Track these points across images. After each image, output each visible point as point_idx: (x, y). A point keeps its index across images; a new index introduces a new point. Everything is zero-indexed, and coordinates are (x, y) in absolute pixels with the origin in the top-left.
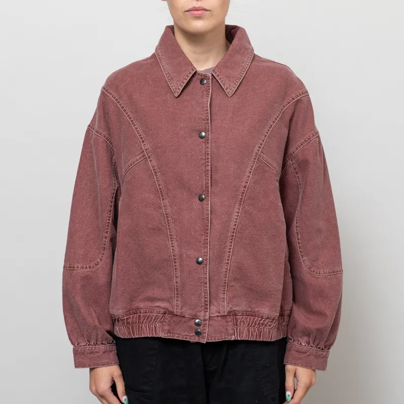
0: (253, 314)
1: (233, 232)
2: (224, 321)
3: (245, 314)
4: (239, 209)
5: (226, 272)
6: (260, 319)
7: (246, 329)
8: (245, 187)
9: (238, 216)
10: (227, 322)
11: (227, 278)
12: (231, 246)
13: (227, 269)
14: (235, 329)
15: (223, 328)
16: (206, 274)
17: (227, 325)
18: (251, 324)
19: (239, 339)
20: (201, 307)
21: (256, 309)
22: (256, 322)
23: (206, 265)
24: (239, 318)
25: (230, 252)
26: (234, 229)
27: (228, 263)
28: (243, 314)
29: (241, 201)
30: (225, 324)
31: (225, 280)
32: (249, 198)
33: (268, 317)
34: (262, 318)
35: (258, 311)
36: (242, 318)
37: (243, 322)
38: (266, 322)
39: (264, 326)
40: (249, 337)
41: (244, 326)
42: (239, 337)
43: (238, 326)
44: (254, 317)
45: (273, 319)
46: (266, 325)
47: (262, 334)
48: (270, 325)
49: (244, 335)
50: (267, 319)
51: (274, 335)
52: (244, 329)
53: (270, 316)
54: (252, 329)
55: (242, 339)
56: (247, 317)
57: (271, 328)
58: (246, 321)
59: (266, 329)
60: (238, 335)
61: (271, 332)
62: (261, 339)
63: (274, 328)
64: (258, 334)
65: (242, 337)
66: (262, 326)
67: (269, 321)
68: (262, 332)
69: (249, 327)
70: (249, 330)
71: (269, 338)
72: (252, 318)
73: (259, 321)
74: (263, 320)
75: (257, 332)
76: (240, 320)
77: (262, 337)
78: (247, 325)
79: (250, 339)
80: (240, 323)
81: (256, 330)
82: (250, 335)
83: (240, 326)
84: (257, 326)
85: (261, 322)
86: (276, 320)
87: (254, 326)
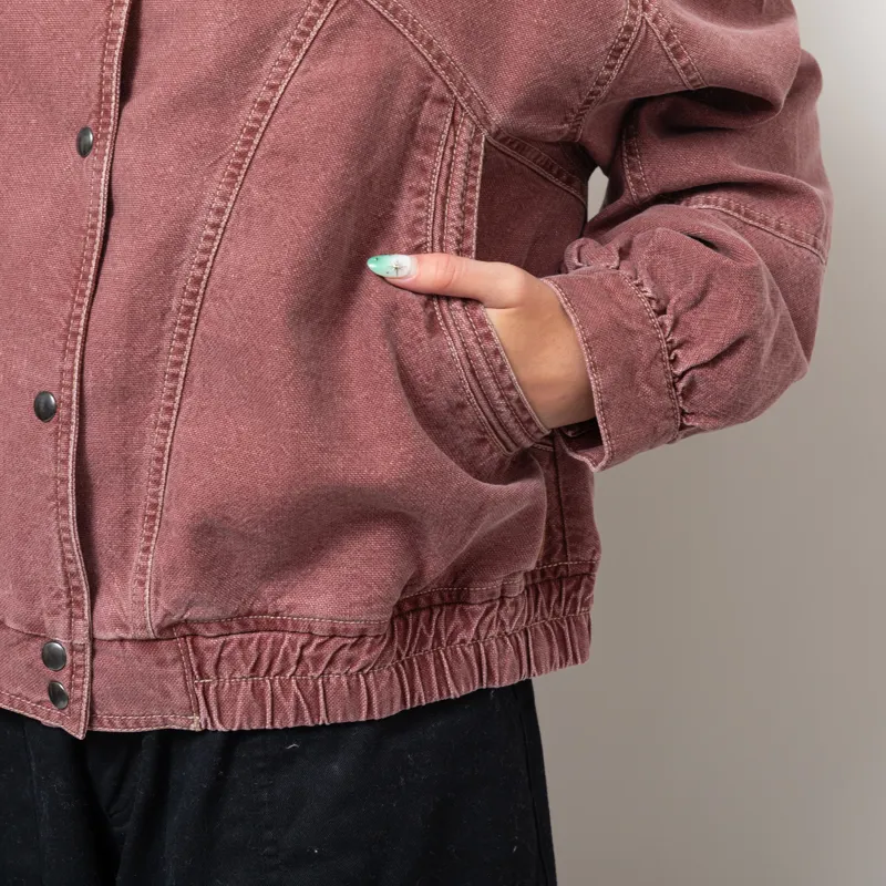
0: (274, 622)
1: (194, 296)
2: (149, 659)
4: (225, 198)
5: (160, 460)
6: (302, 640)
7: (246, 686)
8: (264, 105)
9: (215, 226)
10: (161, 663)
11: (162, 487)
12: (181, 351)
13: (162, 449)
14: (199, 692)
15: (151, 686)
16: (65, 462)
17: (165, 677)
18: (265, 664)
19: (220, 728)
20: (58, 596)
22: (286, 655)
23: (68, 424)
25: (175, 376)
26: (197, 281)
27: (166, 425)
29: (239, 167)
30: (157, 670)
31: (155, 495)
32: (274, 154)
33: (333, 629)
34: (312, 635)
35: (289, 607)
36: (225, 644)
37: (231, 657)
38: (328, 653)
39: (327, 667)
40: (265, 717)
41: (238, 675)
42: (221, 722)
43: (208, 678)
44: (281, 634)
45: (362, 636)
46: (331, 662)
47: (322, 700)
48: (350, 662)
49: (238, 713)
50: (332, 637)
51: (379, 696)
52: (239, 685)
53: (340, 625)
54: (272, 682)
55: (234, 729)
56: (246, 636)
57: (361, 670)
58: (244, 657)
59: (337, 677)
60: (215, 715)
61: (363, 684)
62: (322, 719)
63: (373, 668)
64: (306, 702)
65: (233, 720)
66: (316, 670)
67: (345, 645)
68: (321, 692)
69: (257, 676)
70: (263, 691)
71: (360, 707)
72: (270, 641)
73: (298, 650)
74: (314, 644)
75: (296, 695)
76: (216, 655)
77: (327, 712)
78: (247, 671)
79: (272, 723)
80: (217, 666)
81: (294, 685)
82: (268, 710)
83: (219, 678)
84: (293, 669)
85: (309, 651)
86: (377, 637)
87: (282, 672)
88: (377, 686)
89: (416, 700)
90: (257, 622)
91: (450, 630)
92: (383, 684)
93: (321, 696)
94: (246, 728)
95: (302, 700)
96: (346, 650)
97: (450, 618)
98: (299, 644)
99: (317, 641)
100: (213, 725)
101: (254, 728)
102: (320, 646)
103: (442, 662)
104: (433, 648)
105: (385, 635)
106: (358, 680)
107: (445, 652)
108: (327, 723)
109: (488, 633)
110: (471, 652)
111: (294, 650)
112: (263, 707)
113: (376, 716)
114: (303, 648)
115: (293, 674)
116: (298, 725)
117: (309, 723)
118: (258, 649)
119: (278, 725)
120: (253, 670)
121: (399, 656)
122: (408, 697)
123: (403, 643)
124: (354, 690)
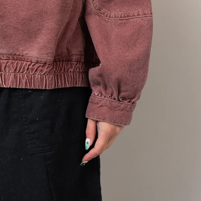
0: (22, 58)
3: (11, 58)
6: (29, 63)
7: (12, 75)
19: (5, 86)
21: (25, 52)
22: (24, 67)
24: (3, 63)
28: (9, 58)
33: (37, 61)
34: (32, 62)
35: (26, 54)
36: (7, 62)
37: (9, 66)
38: (36, 67)
39: (35, 72)
40: (17, 84)
41: (11, 71)
42: (5, 84)
43: (3, 72)
44: (23, 62)
45: (45, 64)
46: (36, 70)
47: (33, 81)
48: (42, 71)
49: (10, 82)
50: (37, 63)
51: (49, 82)
52: (11, 75)
53: (39, 60)
54: (20, 75)
55: (8, 87)
56: (14, 61)
57: (44, 74)
58: (13, 67)
59: (38, 75)
60: (3, 82)
61: (45, 78)
62: (32, 87)
63: (48, 74)
64: (28, 81)
65: (8, 84)
66: (32, 72)
67: (40, 66)
68: (33, 79)
69: (16, 73)
70: (17, 77)
71: (43, 85)
72: (20, 63)
73: (28, 66)
74: (32, 65)
75: (26, 79)
76: (5, 65)
77: (34, 85)
78: (13, 70)
79: (19, 86)
80: (5, 68)
81: (26, 76)
82: (18, 82)
83: (5, 72)
84: (26, 71)
85: (31, 67)
86: (49, 64)
87: (23, 72)
88: (48, 80)
89: (58, 86)
90: (17, 58)
91: (68, 68)
92: (50, 79)
93: (33, 80)
94: (11, 87)
95: (27, 80)
96: (41, 67)
97: (67, 65)
98: (28, 64)
99: (33, 64)
100: (3, 86)
101: (14, 87)
102: (33, 65)
103: (65, 76)
104: (63, 72)
105: (52, 65)
106: (43, 77)
107: (66, 74)
108: (34, 88)
109: (76, 70)
110: (72, 75)
111: (26, 66)
112: (17, 81)
113: (47, 88)
114: (29, 65)
115: (26, 73)
116: (26, 88)
117: (29, 88)
118: (17, 65)
119: (20, 87)
120: (15, 70)
121: (55, 72)
122: (56, 85)
123: (56, 69)
124: (42, 80)
